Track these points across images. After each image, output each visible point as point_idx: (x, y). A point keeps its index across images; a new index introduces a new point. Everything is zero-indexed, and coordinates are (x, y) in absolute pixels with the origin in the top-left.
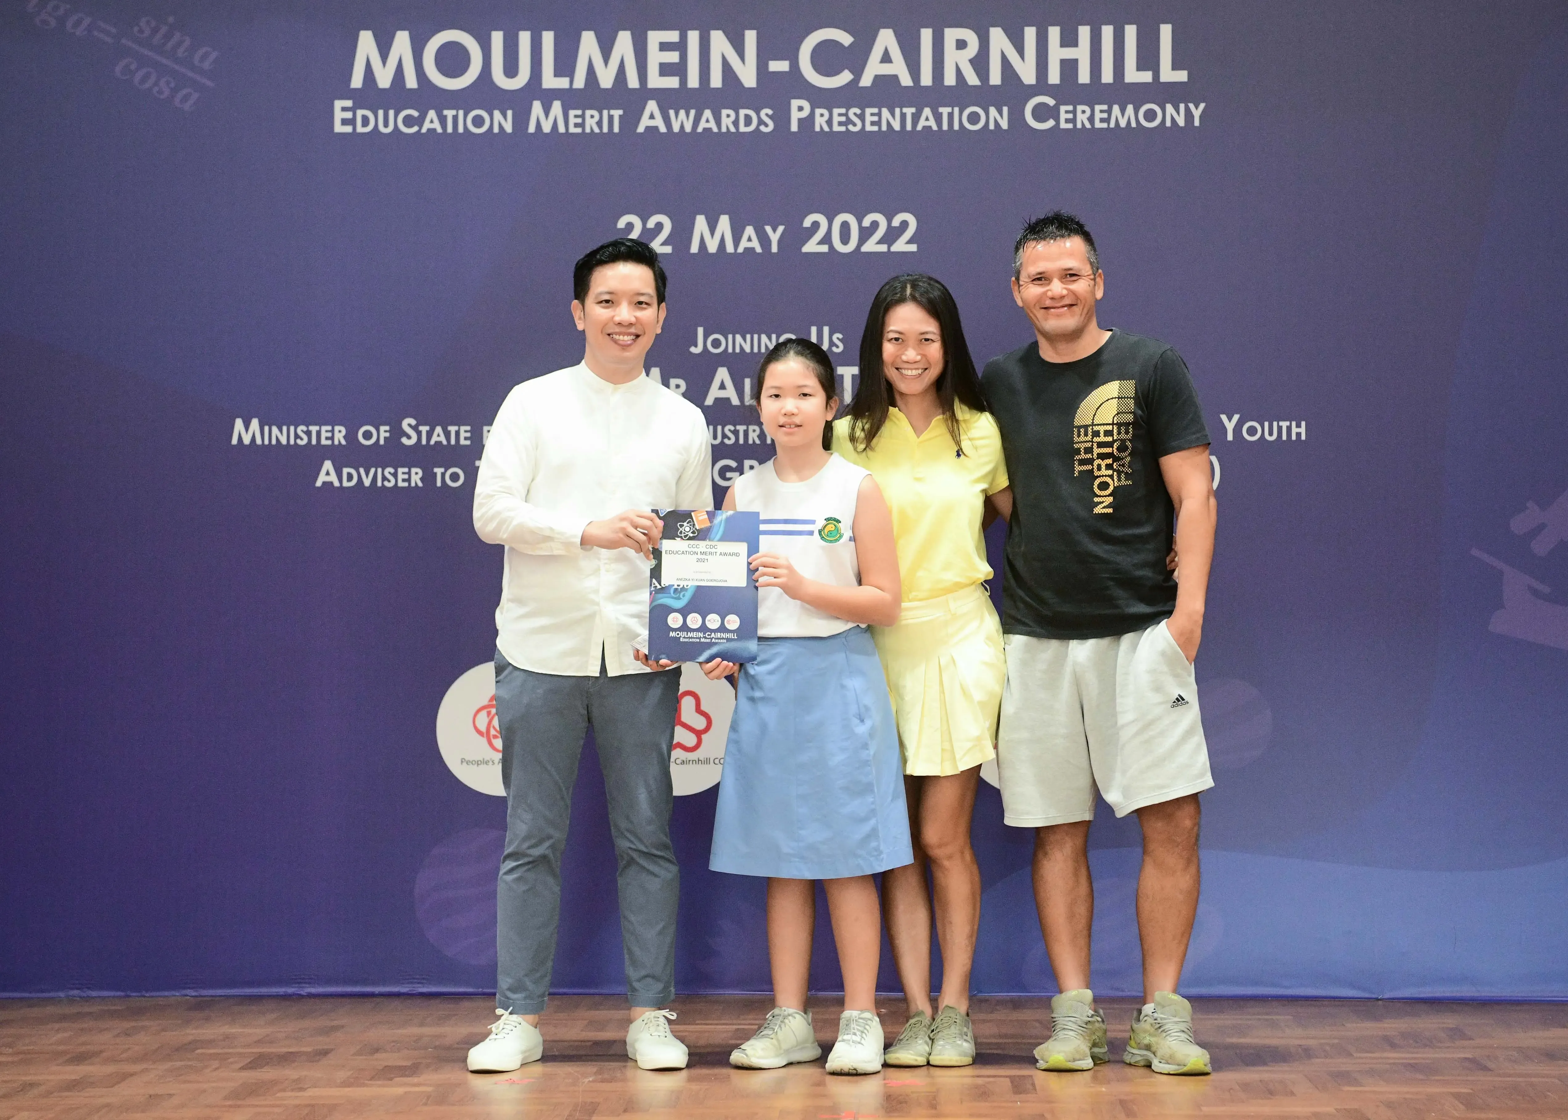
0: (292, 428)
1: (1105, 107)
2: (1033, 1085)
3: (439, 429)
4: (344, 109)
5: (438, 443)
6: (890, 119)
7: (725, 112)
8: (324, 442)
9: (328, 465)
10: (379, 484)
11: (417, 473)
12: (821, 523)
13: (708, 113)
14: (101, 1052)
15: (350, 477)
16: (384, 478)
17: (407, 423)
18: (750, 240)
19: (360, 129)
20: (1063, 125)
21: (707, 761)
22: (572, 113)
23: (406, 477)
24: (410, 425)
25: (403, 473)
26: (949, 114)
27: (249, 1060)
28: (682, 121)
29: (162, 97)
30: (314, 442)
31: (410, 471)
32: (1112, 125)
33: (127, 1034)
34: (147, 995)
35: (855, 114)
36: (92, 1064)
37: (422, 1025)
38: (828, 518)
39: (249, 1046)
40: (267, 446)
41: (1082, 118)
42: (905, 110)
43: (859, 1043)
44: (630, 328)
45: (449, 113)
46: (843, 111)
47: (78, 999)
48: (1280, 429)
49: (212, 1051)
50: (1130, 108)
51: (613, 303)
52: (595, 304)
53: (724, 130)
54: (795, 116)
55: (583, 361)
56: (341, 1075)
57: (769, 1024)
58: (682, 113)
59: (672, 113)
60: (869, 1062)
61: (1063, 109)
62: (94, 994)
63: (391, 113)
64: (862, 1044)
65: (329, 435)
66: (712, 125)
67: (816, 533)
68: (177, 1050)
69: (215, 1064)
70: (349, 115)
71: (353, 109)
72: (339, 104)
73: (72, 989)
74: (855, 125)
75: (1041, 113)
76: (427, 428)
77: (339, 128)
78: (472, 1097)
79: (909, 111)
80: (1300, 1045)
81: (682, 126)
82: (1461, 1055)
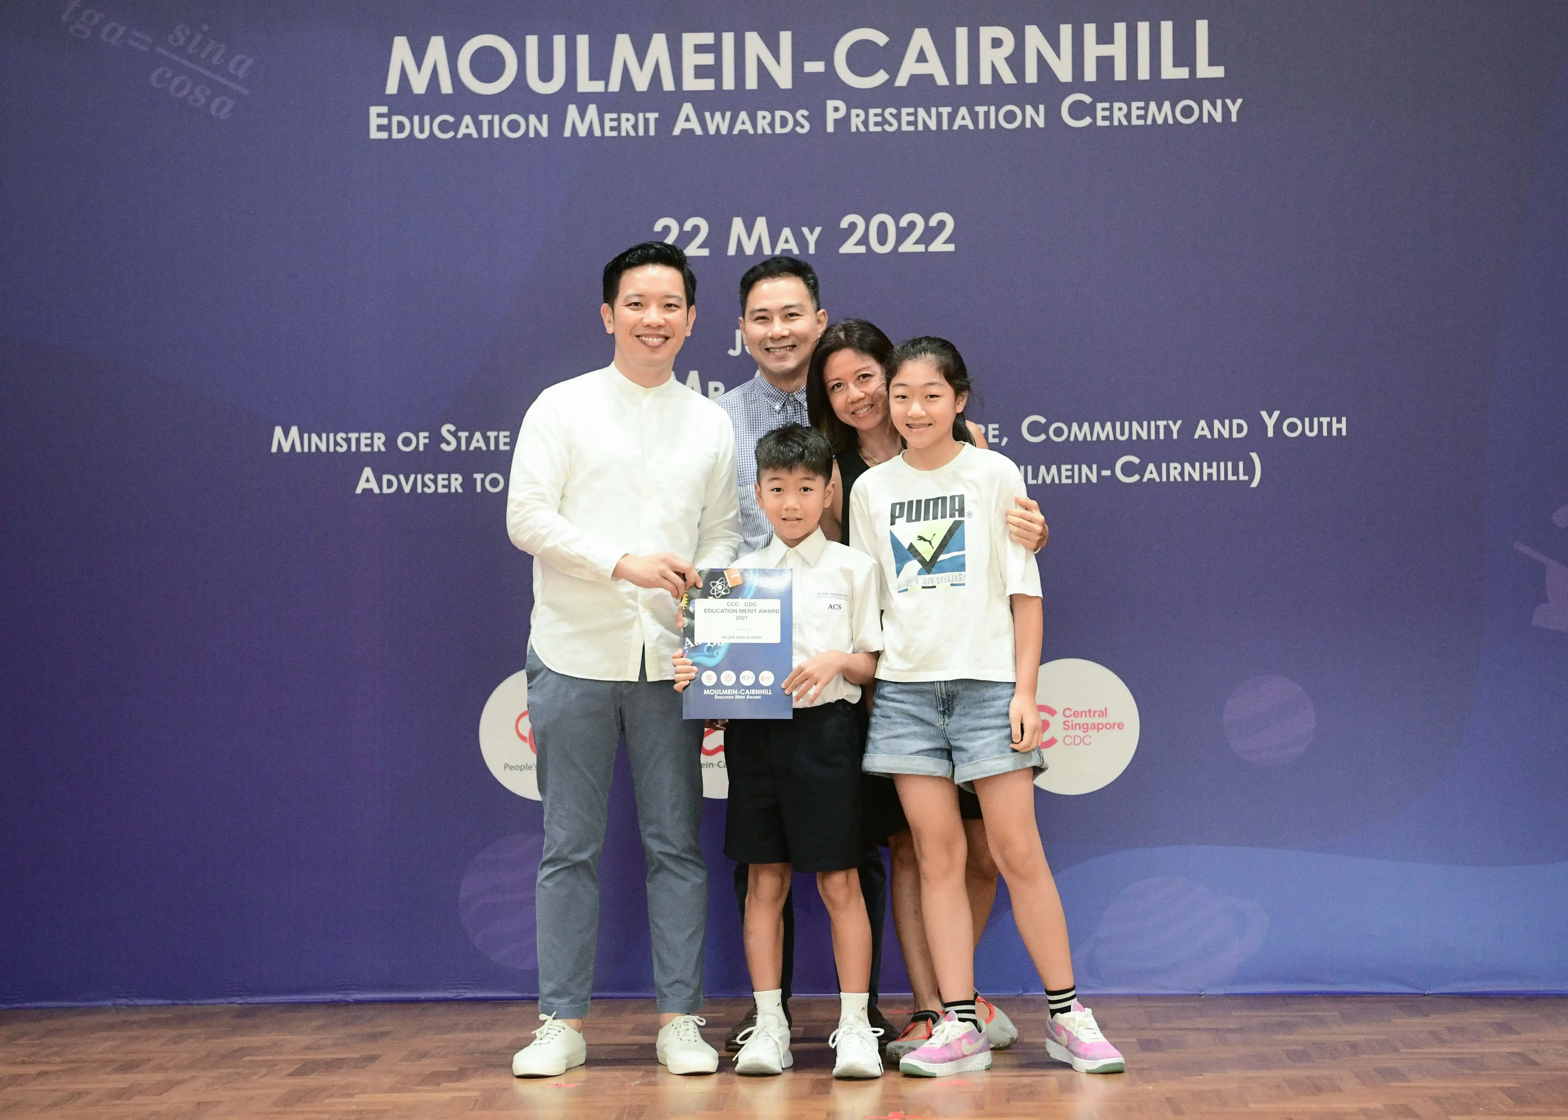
0: (332, 436)
1: (1142, 104)
3: (478, 435)
4: (380, 115)
5: (478, 449)
6: (926, 119)
7: (760, 114)
8: (363, 449)
9: (368, 472)
10: (419, 490)
11: (456, 479)
13: (743, 115)
14: (149, 1060)
15: (390, 484)
16: (424, 485)
17: (446, 429)
18: (787, 241)
19: (396, 135)
20: (1100, 123)
22: (608, 116)
23: (446, 483)
24: (449, 431)
25: (443, 479)
26: (985, 112)
27: (296, 1067)
28: (718, 123)
29: (198, 105)
30: (353, 449)
31: (449, 477)
32: (1149, 122)
33: (174, 1042)
34: (196, 1002)
35: (891, 114)
36: (141, 1072)
37: (468, 1030)
39: (293, 1053)
40: (306, 453)
41: (1119, 116)
42: (941, 109)
44: (660, 330)
45: (485, 118)
46: (879, 111)
47: (126, 1007)
48: (1320, 425)
49: (259, 1058)
50: (1167, 105)
51: (642, 305)
52: (623, 307)
53: (760, 131)
54: (831, 117)
55: (613, 363)
56: (389, 1081)
58: (718, 115)
59: (707, 115)
61: (1100, 106)
62: (138, 1001)
63: (427, 118)
65: (369, 441)
66: (748, 127)
68: (225, 1057)
69: (264, 1070)
70: (384, 121)
71: (389, 116)
72: (374, 110)
73: (119, 997)
74: (891, 125)
75: (1077, 110)
76: (467, 434)
77: (374, 134)
78: (519, 1103)
79: (945, 110)
80: (1347, 1041)
81: (718, 129)
82: (1509, 1050)
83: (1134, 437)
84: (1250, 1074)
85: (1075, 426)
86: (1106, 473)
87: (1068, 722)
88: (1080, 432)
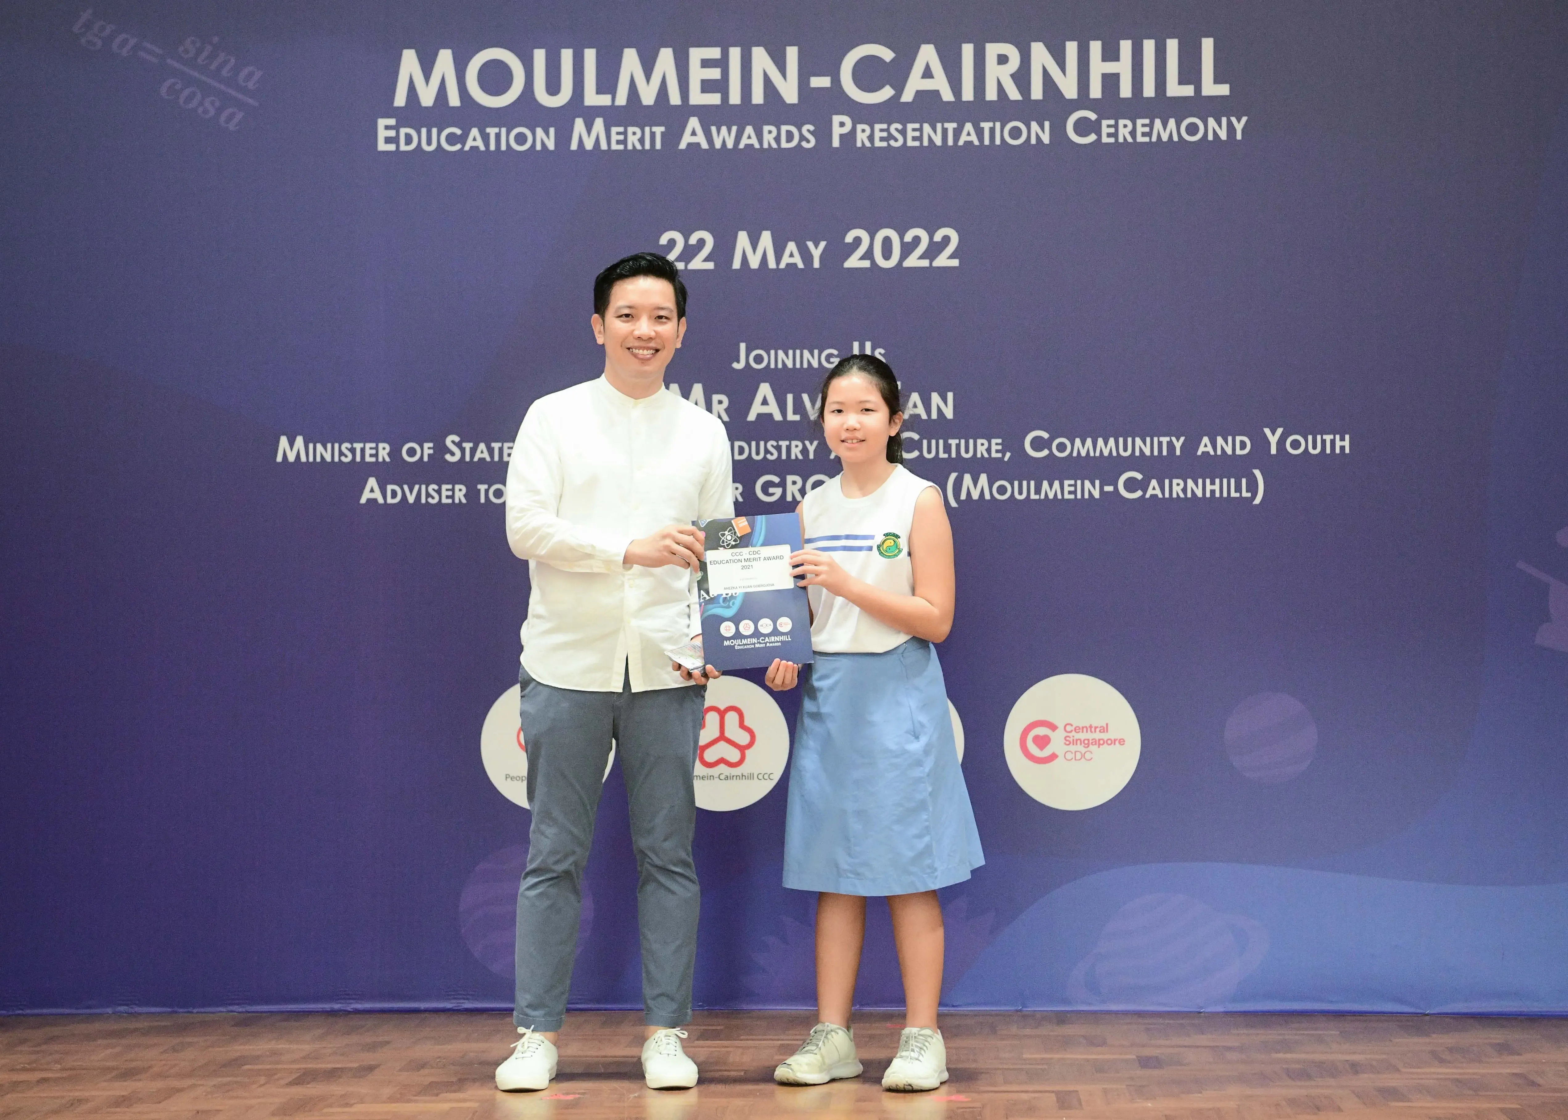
0: (336, 446)
1: (1147, 121)
2: (1079, 1101)
3: (482, 446)
4: (387, 128)
5: (482, 460)
6: (931, 134)
7: (766, 128)
8: (368, 459)
9: (372, 482)
10: (423, 501)
11: (460, 490)
12: (879, 539)
13: (749, 130)
14: (150, 1067)
15: (394, 494)
16: (428, 495)
17: (451, 440)
18: (791, 255)
19: (403, 147)
20: (1105, 139)
21: (751, 777)
22: (614, 130)
23: (450, 493)
24: (453, 442)
25: (447, 490)
26: (991, 128)
27: (299, 1074)
28: (724, 137)
29: (207, 116)
30: (358, 459)
31: (454, 488)
32: (1154, 139)
33: (174, 1050)
34: (195, 1011)
35: (897, 129)
36: (141, 1080)
37: (467, 1040)
38: (886, 534)
39: (294, 1062)
40: (311, 463)
41: (1124, 133)
42: (946, 125)
43: (917, 1059)
44: (650, 342)
45: (492, 131)
46: (885, 126)
47: (127, 1014)
48: (1324, 442)
49: (260, 1067)
50: (1172, 123)
51: (633, 317)
52: (614, 318)
53: (766, 146)
54: (837, 132)
55: (603, 375)
56: (387, 1091)
57: (811, 1040)
58: (724, 129)
59: (714, 129)
60: (927, 1078)
61: (1105, 123)
62: (138, 1009)
63: (434, 131)
64: (920, 1061)
65: (374, 452)
66: (754, 141)
67: (875, 549)
68: (224, 1066)
69: (262, 1080)
70: (392, 133)
71: (396, 128)
72: (382, 122)
73: (119, 1005)
74: (896, 140)
75: (1083, 127)
76: (471, 445)
77: (382, 146)
79: (951, 126)
80: (1347, 1061)
81: (724, 143)
82: (1508, 1071)
83: (1137, 453)
84: (1249, 1091)
85: (1078, 441)
86: (1109, 489)
87: (1070, 737)
88: (1082, 448)
